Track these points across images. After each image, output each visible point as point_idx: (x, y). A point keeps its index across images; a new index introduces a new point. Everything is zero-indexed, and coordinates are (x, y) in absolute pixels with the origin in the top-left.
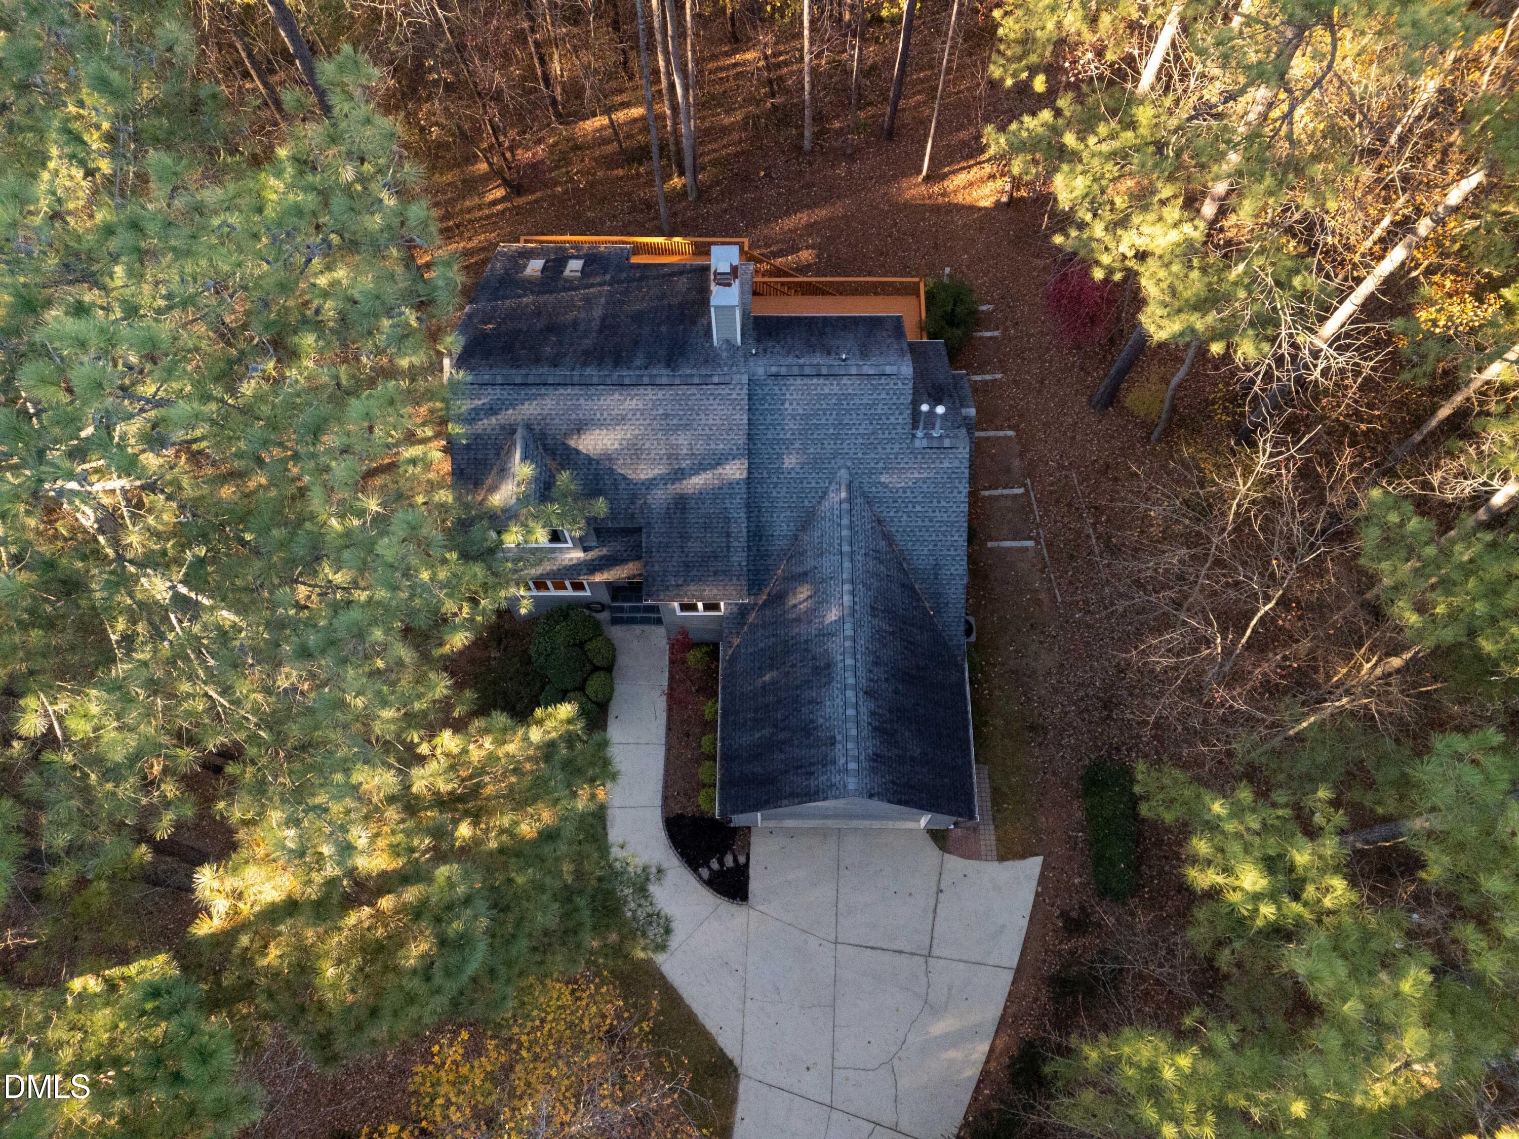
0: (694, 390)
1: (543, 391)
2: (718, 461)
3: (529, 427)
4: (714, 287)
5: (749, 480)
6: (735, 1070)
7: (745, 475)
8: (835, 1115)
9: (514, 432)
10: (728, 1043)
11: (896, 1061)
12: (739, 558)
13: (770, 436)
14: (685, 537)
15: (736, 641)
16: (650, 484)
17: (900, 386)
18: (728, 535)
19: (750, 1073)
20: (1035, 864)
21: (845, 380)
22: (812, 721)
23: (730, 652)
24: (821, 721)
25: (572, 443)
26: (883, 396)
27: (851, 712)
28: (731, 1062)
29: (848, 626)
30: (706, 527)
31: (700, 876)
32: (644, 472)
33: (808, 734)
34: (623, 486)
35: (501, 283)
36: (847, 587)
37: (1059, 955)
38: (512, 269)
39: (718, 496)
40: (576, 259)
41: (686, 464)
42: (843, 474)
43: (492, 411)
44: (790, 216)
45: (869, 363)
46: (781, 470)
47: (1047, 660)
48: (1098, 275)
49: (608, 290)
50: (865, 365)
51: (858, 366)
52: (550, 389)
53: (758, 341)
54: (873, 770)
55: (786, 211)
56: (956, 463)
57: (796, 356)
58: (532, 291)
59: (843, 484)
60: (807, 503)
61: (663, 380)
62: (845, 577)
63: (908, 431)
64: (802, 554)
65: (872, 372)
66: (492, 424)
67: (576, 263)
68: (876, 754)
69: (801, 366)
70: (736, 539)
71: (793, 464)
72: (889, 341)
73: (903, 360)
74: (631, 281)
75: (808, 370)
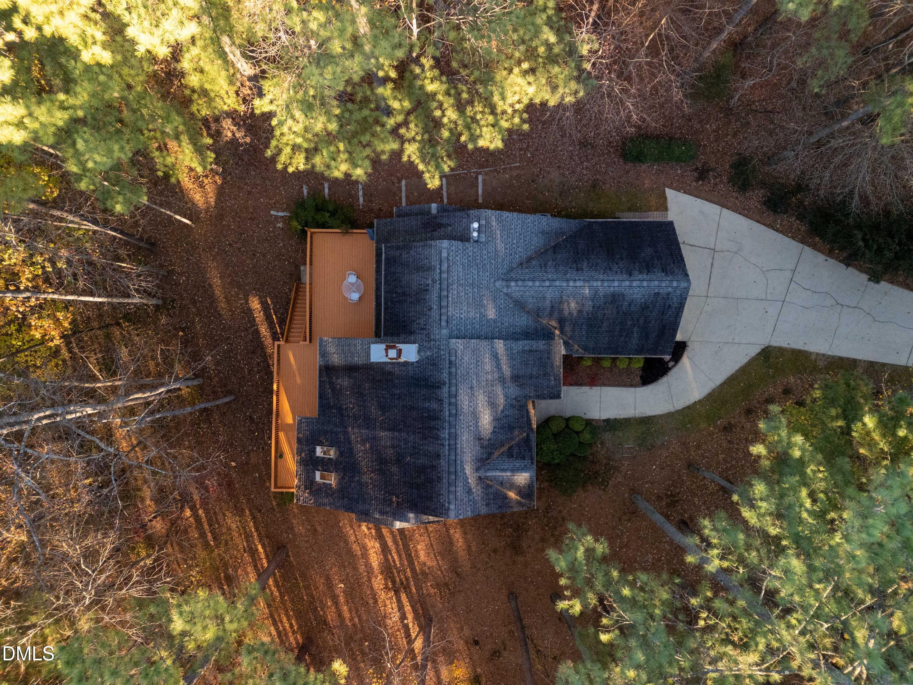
0: (459, 372)
1: (459, 462)
2: (495, 356)
3: (478, 469)
4: (402, 359)
5: (505, 339)
6: (766, 347)
7: (501, 341)
8: (787, 299)
9: (480, 478)
10: (754, 351)
11: (764, 269)
12: (541, 345)
13: (478, 327)
14: (531, 377)
15: (576, 347)
16: (506, 396)
17: (453, 248)
18: (530, 351)
19: (768, 340)
20: (670, 193)
21: (450, 281)
22: (641, 306)
23: (581, 350)
24: (643, 300)
25: (485, 443)
26: (458, 258)
27: (645, 284)
28: (763, 350)
29: (595, 284)
30: (527, 364)
31: (674, 366)
32: (501, 400)
33: (647, 307)
34: (506, 412)
35: (343, 498)
36: (571, 284)
37: (716, 184)
38: (326, 492)
39: (511, 357)
40: (314, 451)
41: (496, 375)
42: (498, 284)
43: (469, 492)
44: (219, 314)
45: (438, 266)
46: (495, 321)
47: (555, 175)
48: (526, 127)
49: (353, 428)
50: (440, 269)
51: (440, 273)
52: (458, 457)
53: (411, 333)
54: (672, 273)
55: (215, 317)
56: (493, 217)
57: (430, 310)
58: (353, 477)
59: (504, 283)
60: (511, 306)
61: (453, 389)
62: (565, 284)
63: (475, 245)
64: (539, 309)
65: (446, 265)
66: (477, 491)
67: (319, 451)
68: (663, 271)
69: (441, 307)
70: (532, 346)
71: (491, 314)
72: (412, 253)
73: (436, 246)
74: (342, 415)
75: (444, 303)
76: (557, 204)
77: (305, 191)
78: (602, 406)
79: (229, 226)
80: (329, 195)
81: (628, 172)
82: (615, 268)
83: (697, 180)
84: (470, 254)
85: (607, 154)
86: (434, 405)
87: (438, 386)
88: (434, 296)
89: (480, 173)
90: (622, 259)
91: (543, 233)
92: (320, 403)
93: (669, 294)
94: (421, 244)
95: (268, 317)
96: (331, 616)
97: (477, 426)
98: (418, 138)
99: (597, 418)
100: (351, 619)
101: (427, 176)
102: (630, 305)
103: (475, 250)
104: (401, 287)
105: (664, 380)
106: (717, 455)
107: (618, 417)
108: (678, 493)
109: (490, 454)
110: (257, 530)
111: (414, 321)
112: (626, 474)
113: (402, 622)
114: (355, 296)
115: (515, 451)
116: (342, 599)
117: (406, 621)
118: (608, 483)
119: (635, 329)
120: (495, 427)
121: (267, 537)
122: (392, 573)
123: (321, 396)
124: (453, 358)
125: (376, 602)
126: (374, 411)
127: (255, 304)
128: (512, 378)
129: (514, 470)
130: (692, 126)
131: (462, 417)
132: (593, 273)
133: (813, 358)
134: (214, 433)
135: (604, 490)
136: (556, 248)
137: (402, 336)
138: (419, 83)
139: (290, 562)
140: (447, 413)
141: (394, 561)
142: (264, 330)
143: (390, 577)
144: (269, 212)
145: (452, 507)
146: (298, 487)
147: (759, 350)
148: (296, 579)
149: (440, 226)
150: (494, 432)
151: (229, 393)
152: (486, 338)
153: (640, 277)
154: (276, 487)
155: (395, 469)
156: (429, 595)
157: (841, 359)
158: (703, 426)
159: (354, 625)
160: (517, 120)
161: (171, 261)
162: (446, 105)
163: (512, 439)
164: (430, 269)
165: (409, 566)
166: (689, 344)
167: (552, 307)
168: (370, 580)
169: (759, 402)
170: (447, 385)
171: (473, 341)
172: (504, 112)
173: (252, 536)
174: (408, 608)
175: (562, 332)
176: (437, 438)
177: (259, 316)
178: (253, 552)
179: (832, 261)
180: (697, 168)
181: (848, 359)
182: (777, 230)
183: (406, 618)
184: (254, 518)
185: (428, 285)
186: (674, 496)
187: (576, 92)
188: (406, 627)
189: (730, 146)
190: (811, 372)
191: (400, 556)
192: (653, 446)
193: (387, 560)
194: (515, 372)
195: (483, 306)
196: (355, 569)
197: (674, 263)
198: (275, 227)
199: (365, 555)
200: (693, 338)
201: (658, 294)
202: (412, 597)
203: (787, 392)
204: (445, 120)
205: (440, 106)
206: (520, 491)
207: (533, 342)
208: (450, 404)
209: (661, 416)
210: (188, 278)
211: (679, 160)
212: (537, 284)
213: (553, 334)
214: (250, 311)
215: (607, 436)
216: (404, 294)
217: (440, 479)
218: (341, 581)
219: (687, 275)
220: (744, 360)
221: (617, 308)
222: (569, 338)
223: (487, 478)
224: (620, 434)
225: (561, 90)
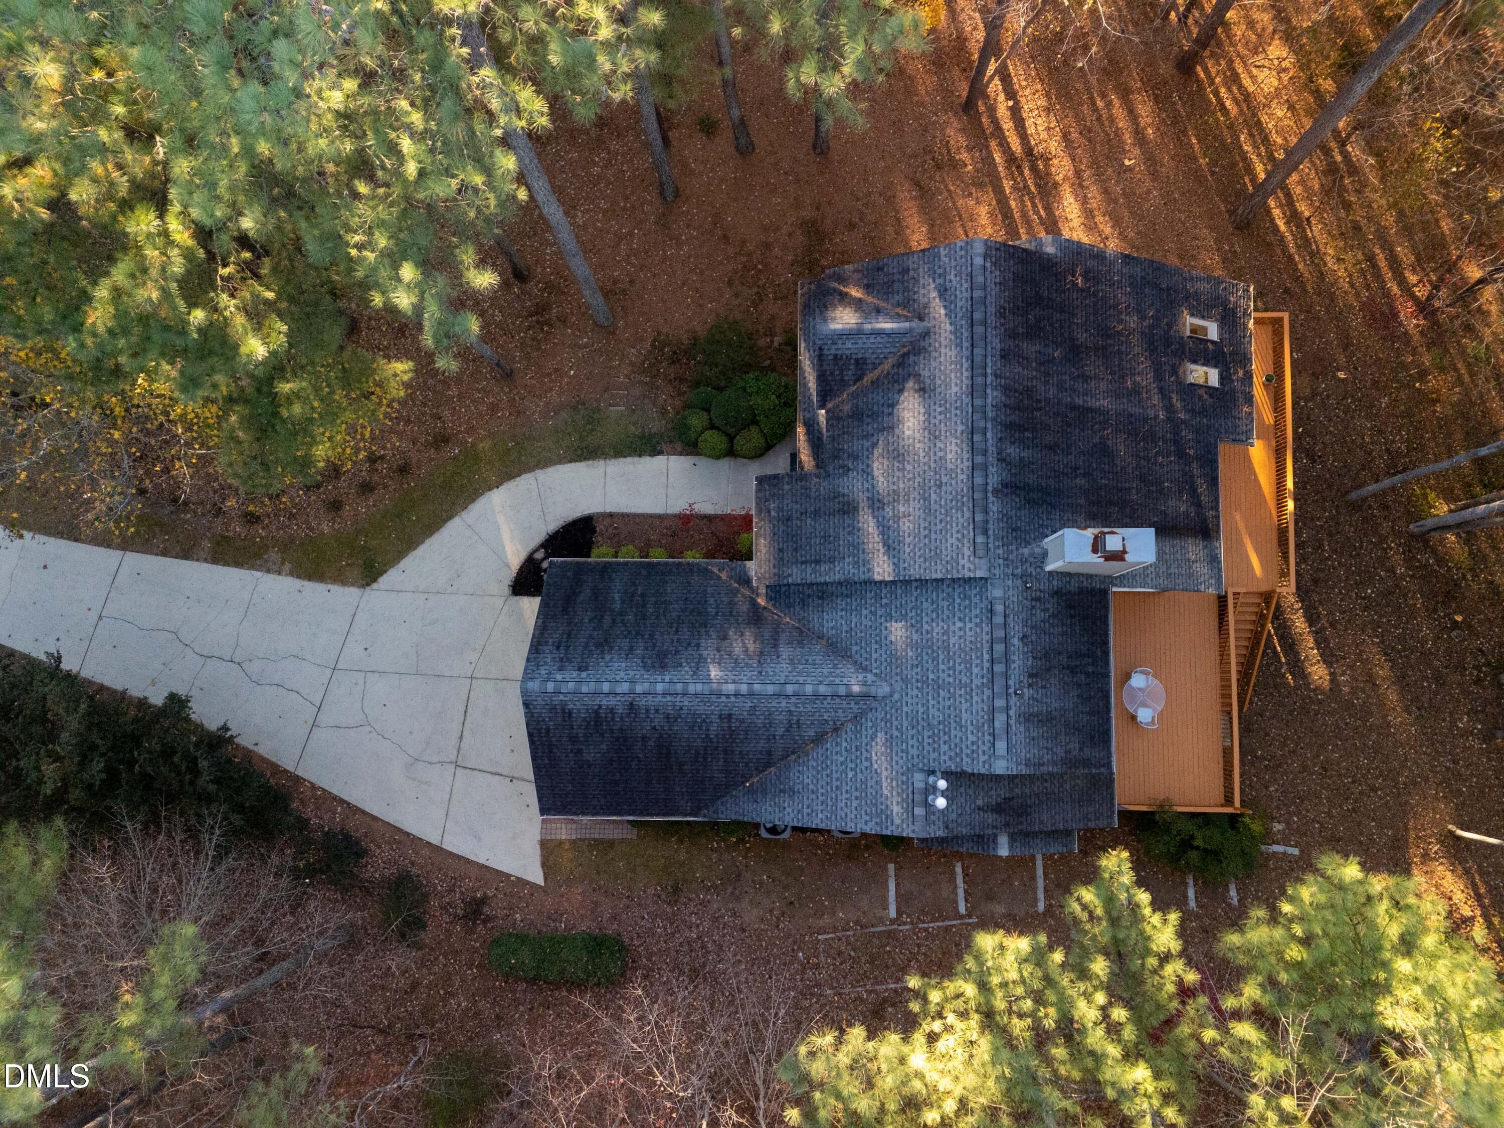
0: (967, 514)
1: (966, 344)
2: (891, 547)
3: (926, 334)
4: (1090, 533)
5: (870, 582)
6: (368, 585)
7: (877, 578)
8: (328, 672)
9: (921, 319)
10: (391, 578)
11: (369, 729)
12: (796, 575)
13: (925, 605)
14: (816, 514)
15: (724, 576)
16: (868, 473)
17: (982, 758)
18: (817, 562)
19: (364, 599)
20: (536, 876)
21: (987, 692)
22: (612, 648)
23: (715, 570)
24: (607, 657)
25: (910, 384)
26: (970, 736)
27: (606, 687)
28: (375, 580)
29: (699, 687)
30: (825, 537)
31: (535, 550)
32: (879, 467)
33: (599, 645)
34: (866, 444)
35: (1169, 289)
36: (744, 688)
37: (451, 891)
38: (1198, 300)
39: (857, 548)
40: (1222, 378)
41: (889, 512)
42: (884, 689)
43: (943, 292)
44: (1386, 654)
45: (1012, 722)
46: (890, 617)
47: (751, 915)
48: (914, 982)
49: (1156, 417)
50: (1008, 716)
51: (1008, 708)
52: (966, 353)
53: (1057, 593)
54: (553, 708)
55: (1393, 648)
56: (897, 821)
57: (1024, 638)
58: (1151, 327)
59: (873, 690)
60: (855, 648)
61: (978, 481)
62: (757, 687)
63: (933, 765)
64: (801, 643)
65: (997, 724)
66: (929, 294)
67: (1213, 377)
68: (570, 713)
69: (1006, 640)
70: (814, 572)
71: (897, 631)
72: (1061, 752)
73: (1018, 764)
74: (1176, 442)
75: (999, 648)
76: (745, 857)
77: (1233, 893)
78: (664, 479)
79: (1381, 826)
80: (1185, 884)
81: (614, 918)
82: (658, 721)
83: (484, 900)
84: (944, 748)
85: (652, 954)
86: (1012, 451)
87: (1008, 488)
88: (1019, 663)
89: (893, 922)
90: (644, 738)
91: (792, 792)
92: (1215, 469)
93: (561, 669)
94: (1044, 769)
95: (1291, 645)
96: (1145, 111)
97: (928, 413)
98: (1152, 962)
99: (672, 458)
100: (1109, 104)
101: (1127, 878)
102: (631, 649)
103: (933, 755)
104: (1080, 685)
105: (553, 526)
106: (460, 396)
107: (636, 459)
108: (529, 328)
109: (900, 364)
110: (1290, 257)
111: (1053, 616)
112: (621, 360)
113: (1017, 102)
114: (1138, 681)
115: (849, 375)
116: (1128, 138)
117: (1011, 103)
118: (653, 345)
119: (617, 606)
120: (890, 414)
121: (1269, 245)
122: (1038, 186)
123: (1214, 482)
124: (980, 539)
125: (1065, 136)
126: (1121, 447)
127: (1318, 673)
128: (856, 509)
129: (855, 334)
130: (495, 1003)
131: (960, 428)
132: (702, 709)
133: (287, 566)
134: (1380, 432)
135: (659, 333)
136: (767, 761)
137: (1074, 586)
138: (1164, 1085)
139: (1225, 201)
140: (989, 435)
141: (1034, 205)
142: (1299, 624)
143: (1041, 178)
144: (1302, 851)
145: (978, 261)
146: (1247, 315)
147: (381, 580)
148: (1213, 173)
149: (998, 809)
150: (892, 406)
151: (1357, 506)
152: (907, 582)
153: (613, 701)
154: (1281, 319)
155: (1081, 337)
156: (969, 149)
157: (238, 564)
158: (485, 445)
159: (1104, 96)
160: (935, 996)
161: (1490, 759)
162: (1100, 1032)
163: (855, 396)
164: (1027, 718)
165: (1007, 198)
166: (507, 591)
167: (775, 646)
168: (1078, 173)
169: (385, 487)
170: (990, 488)
171: (939, 576)
172: (963, 1015)
173: (1298, 247)
174: (1007, 125)
175: (754, 603)
176: (1006, 390)
177: (1309, 650)
178: (1294, 217)
179: (247, 742)
180: (484, 922)
181: (226, 564)
182: (342, 801)
183: (1010, 109)
184: (1297, 278)
185: (1030, 686)
186: (538, 322)
187: (812, 1054)
188: (1011, 94)
189: (423, 965)
190: (292, 541)
191: (1024, 215)
192: (575, 409)
193: (1048, 208)
194: (848, 521)
195: (914, 646)
196: (1106, 191)
197: (548, 730)
198: (1288, 824)
199: (1088, 214)
200: (499, 602)
201: (580, 669)
202: (1000, 145)
203: (335, 506)
204: (1101, 998)
205: (1113, 1030)
206: (843, 298)
207: (811, 578)
208: (985, 452)
209: (560, 461)
210: (1453, 723)
211: (522, 939)
212: (809, 689)
213: (769, 598)
214: (1328, 658)
215: (656, 425)
216: (1073, 670)
217: (1001, 313)
218: (1130, 169)
219: (526, 705)
220: (410, 562)
221: (654, 646)
222: (738, 591)
223: (907, 319)
224: (632, 428)
225: (843, 1059)
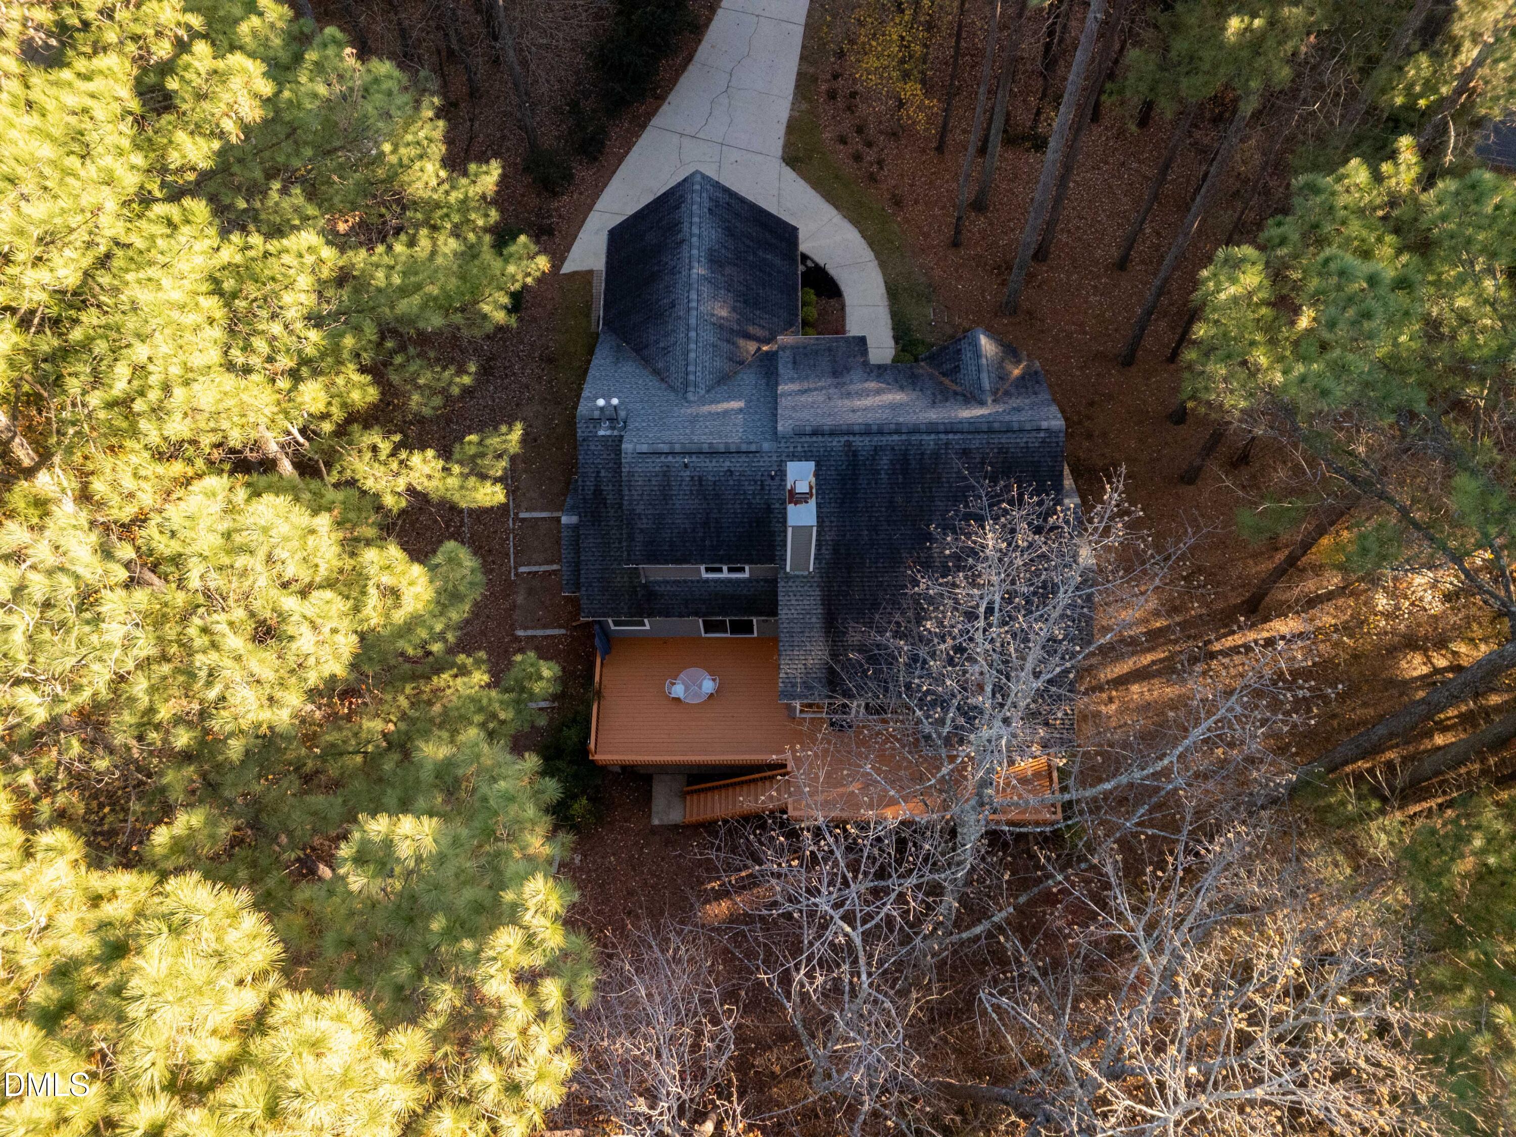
0: (829, 425)
1: (972, 422)
2: (804, 392)
3: (982, 403)
5: (777, 385)
6: (784, 161)
7: (780, 388)
8: (720, 141)
9: (995, 399)
10: (789, 174)
11: (680, 164)
14: (834, 361)
16: (865, 381)
18: (794, 363)
19: (774, 159)
20: (569, 268)
22: (727, 235)
24: (719, 231)
28: (787, 164)
30: (814, 366)
31: (814, 261)
33: (729, 229)
34: (890, 381)
39: (804, 379)
41: (833, 391)
42: (692, 399)
45: (663, 459)
46: (749, 398)
50: (667, 454)
51: (673, 453)
53: (769, 509)
57: (731, 472)
59: (692, 389)
60: (725, 387)
61: (856, 429)
62: (694, 313)
65: (661, 445)
66: (1015, 403)
69: (727, 452)
72: (639, 509)
73: (629, 462)
82: (672, 264)
84: (644, 425)
86: (884, 461)
87: (852, 454)
88: (710, 465)
90: (659, 262)
91: (616, 363)
93: (710, 197)
94: (625, 489)
102: (726, 248)
104: (694, 530)
105: (832, 271)
107: (890, 326)
109: (956, 393)
111: (750, 504)
114: (708, 686)
115: (948, 366)
117: (1261, 642)
124: (808, 430)
127: (720, 911)
128: (837, 377)
129: (977, 353)
132: (679, 286)
133: (797, 114)
136: (640, 349)
137: (775, 526)
140: (896, 437)
143: (1189, 667)
147: (788, 168)
152: (775, 403)
157: (797, 87)
158: (895, 228)
163: (930, 375)
164: (666, 474)
169: (859, 169)
170: (851, 438)
171: (780, 414)
175: (765, 343)
176: (936, 455)
177: (742, 904)
179: (670, 98)
181: (797, 81)
182: (627, 153)
183: (1255, 642)
190: (815, 117)
192: (930, 285)
194: (826, 375)
195: (725, 412)
201: (710, 209)
203: (843, 140)
206: (1010, 358)
208: (880, 434)
209: (884, 275)
212: (692, 347)
217: (1002, 449)
219: (685, 180)
223: (994, 394)
224: (915, 323)
